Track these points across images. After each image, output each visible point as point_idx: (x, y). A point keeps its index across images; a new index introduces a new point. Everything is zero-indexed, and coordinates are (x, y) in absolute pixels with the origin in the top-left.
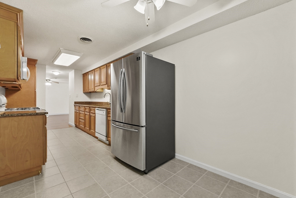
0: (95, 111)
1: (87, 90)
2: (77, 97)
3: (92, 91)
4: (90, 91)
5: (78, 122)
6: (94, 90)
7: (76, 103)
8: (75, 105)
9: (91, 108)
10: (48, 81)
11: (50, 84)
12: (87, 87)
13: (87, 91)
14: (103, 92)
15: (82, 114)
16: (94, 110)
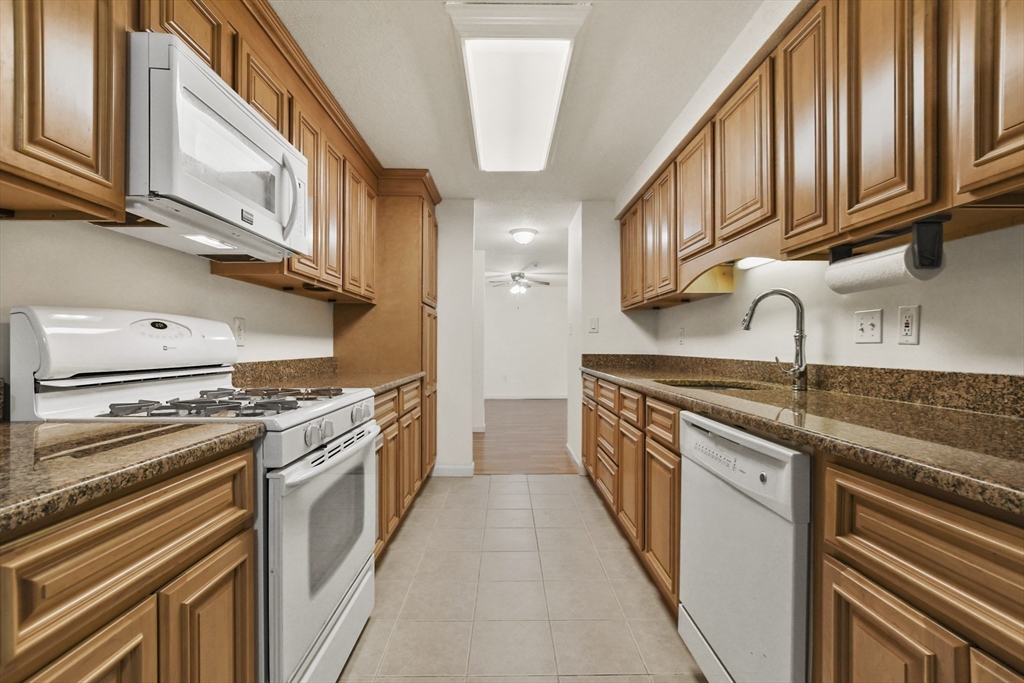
0: (674, 429)
1: (639, 293)
2: (594, 330)
3: (660, 291)
4: (653, 293)
5: (592, 461)
6: (671, 287)
7: (589, 361)
8: (583, 372)
9: (650, 403)
10: (517, 278)
11: (523, 290)
12: (638, 277)
13: (639, 299)
14: (731, 294)
15: (607, 426)
16: (668, 422)
